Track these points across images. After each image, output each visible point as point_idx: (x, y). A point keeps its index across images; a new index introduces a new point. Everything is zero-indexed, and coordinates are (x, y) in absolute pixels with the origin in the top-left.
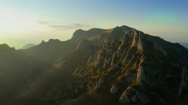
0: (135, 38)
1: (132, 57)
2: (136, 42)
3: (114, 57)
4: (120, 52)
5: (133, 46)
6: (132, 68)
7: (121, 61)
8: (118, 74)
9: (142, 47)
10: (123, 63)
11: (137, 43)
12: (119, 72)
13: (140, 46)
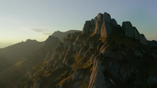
0: (98, 21)
1: (90, 48)
2: (99, 27)
3: (69, 51)
4: (77, 44)
5: (95, 33)
6: (87, 65)
7: (76, 55)
8: (64, 74)
9: (106, 32)
10: (76, 59)
11: (101, 29)
12: (66, 72)
13: (104, 31)
